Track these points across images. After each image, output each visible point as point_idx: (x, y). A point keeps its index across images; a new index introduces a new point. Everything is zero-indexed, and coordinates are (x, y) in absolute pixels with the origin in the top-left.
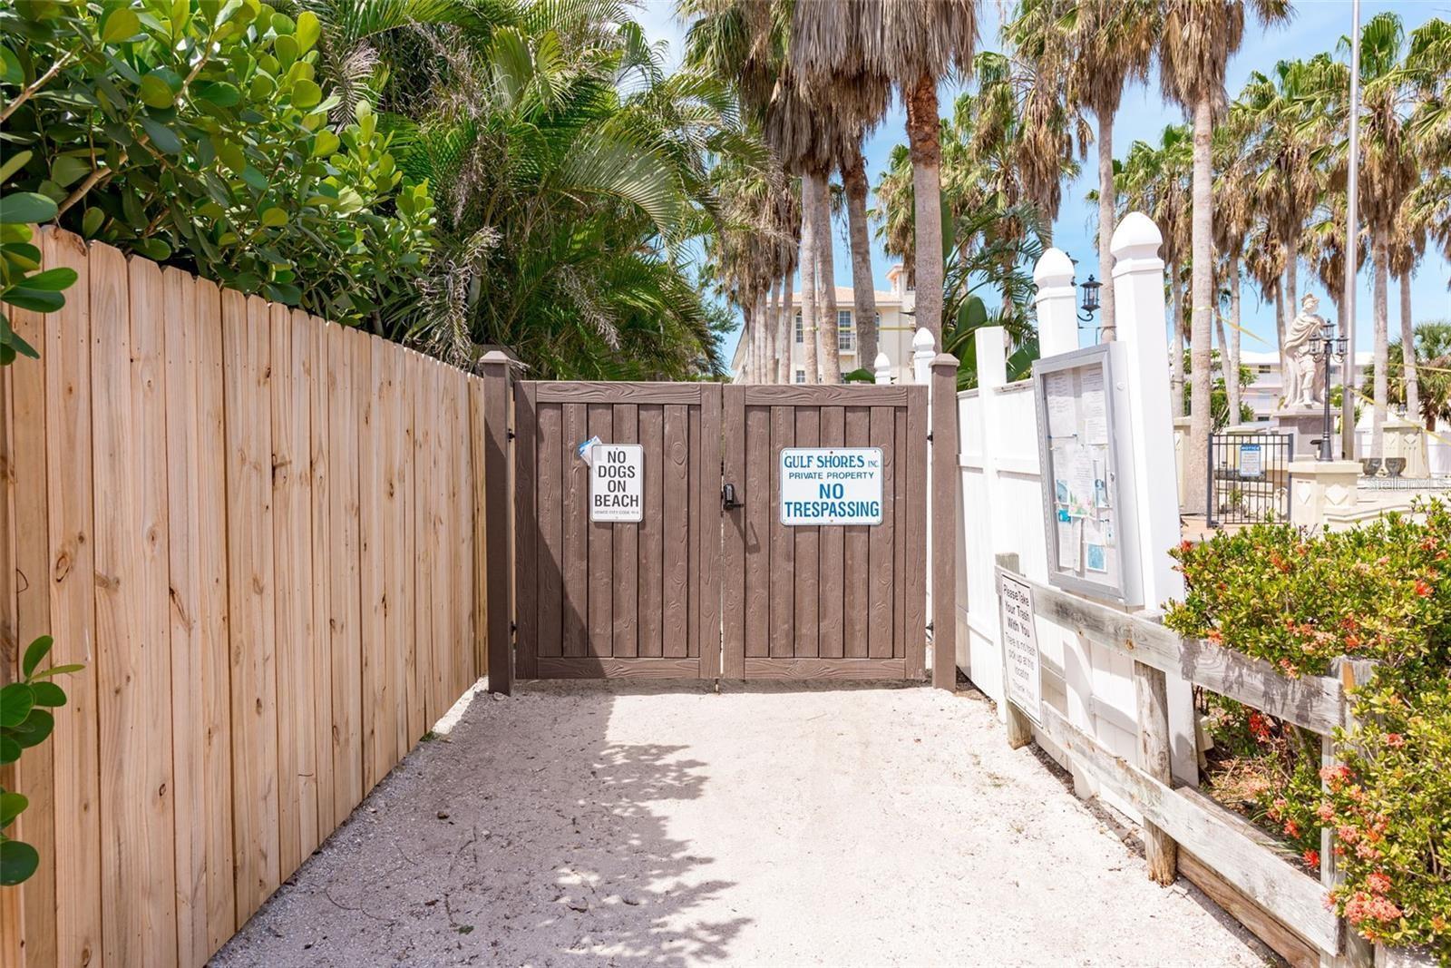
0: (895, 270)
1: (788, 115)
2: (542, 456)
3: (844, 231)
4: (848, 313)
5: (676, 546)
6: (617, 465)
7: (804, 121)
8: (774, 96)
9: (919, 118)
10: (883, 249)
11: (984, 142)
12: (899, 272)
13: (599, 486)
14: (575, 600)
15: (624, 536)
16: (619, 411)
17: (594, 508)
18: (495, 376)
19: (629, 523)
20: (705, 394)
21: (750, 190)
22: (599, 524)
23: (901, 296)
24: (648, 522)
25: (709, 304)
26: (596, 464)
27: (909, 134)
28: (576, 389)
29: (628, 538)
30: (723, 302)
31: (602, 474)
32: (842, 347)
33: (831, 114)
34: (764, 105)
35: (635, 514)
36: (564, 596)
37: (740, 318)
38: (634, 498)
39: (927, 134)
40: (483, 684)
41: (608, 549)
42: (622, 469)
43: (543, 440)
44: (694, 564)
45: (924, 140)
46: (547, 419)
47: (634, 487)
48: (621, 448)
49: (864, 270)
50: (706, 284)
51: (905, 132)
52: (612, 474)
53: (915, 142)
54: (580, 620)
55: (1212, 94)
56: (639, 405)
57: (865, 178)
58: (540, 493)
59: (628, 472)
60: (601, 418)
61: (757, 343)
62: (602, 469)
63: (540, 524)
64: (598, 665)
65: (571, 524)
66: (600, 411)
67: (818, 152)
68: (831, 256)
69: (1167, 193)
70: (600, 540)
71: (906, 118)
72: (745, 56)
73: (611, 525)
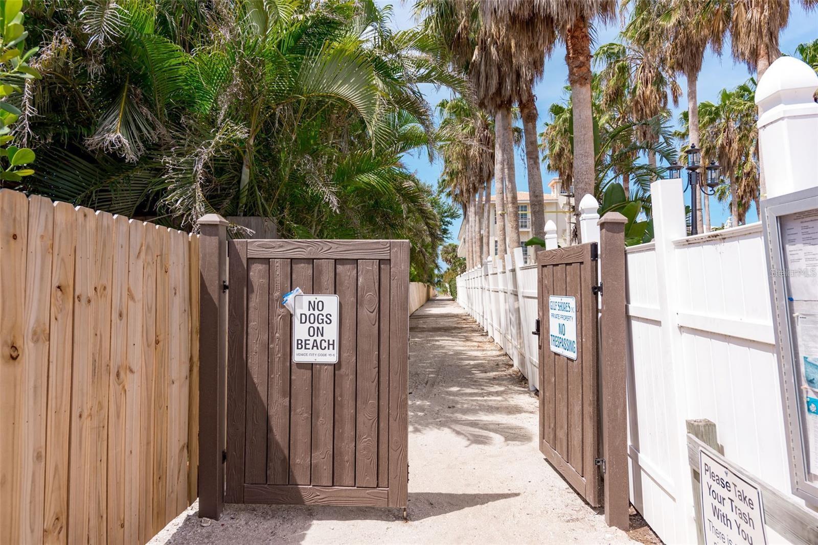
0: (553, 181)
1: (483, 67)
2: (252, 305)
3: (522, 155)
4: (526, 207)
5: (368, 386)
6: (316, 312)
7: (493, 69)
8: (474, 58)
9: (575, 51)
10: (546, 167)
11: (610, 97)
12: (556, 182)
13: (300, 331)
14: (279, 435)
15: (322, 376)
16: (318, 266)
17: (296, 351)
18: (210, 235)
19: (326, 365)
20: (394, 250)
21: (465, 131)
22: (301, 365)
23: (557, 197)
24: (343, 363)
25: (444, 203)
26: (298, 312)
27: (568, 64)
28: (282, 247)
29: (326, 379)
30: (450, 201)
31: (303, 321)
32: (522, 227)
33: (512, 66)
34: (468, 63)
35: (331, 357)
36: (269, 429)
37: (461, 212)
38: (331, 342)
39: (581, 62)
40: (195, 507)
41: (308, 388)
42: (321, 317)
43: (253, 291)
44: (383, 402)
45: (579, 67)
46: (256, 273)
47: (331, 332)
48: (320, 298)
49: (535, 170)
50: (441, 192)
51: (565, 63)
52: (312, 321)
53: (573, 69)
54: (282, 452)
55: (770, 53)
56: (336, 260)
57: (535, 109)
58: (250, 337)
59: (325, 319)
60: (304, 271)
61: (470, 224)
62: (303, 317)
63: (249, 364)
64: (298, 492)
65: (276, 365)
66: (302, 265)
67: (503, 91)
68: (514, 165)
69: (725, 129)
70: (301, 379)
71: (566, 52)
72: (455, 32)
73: (311, 366)
